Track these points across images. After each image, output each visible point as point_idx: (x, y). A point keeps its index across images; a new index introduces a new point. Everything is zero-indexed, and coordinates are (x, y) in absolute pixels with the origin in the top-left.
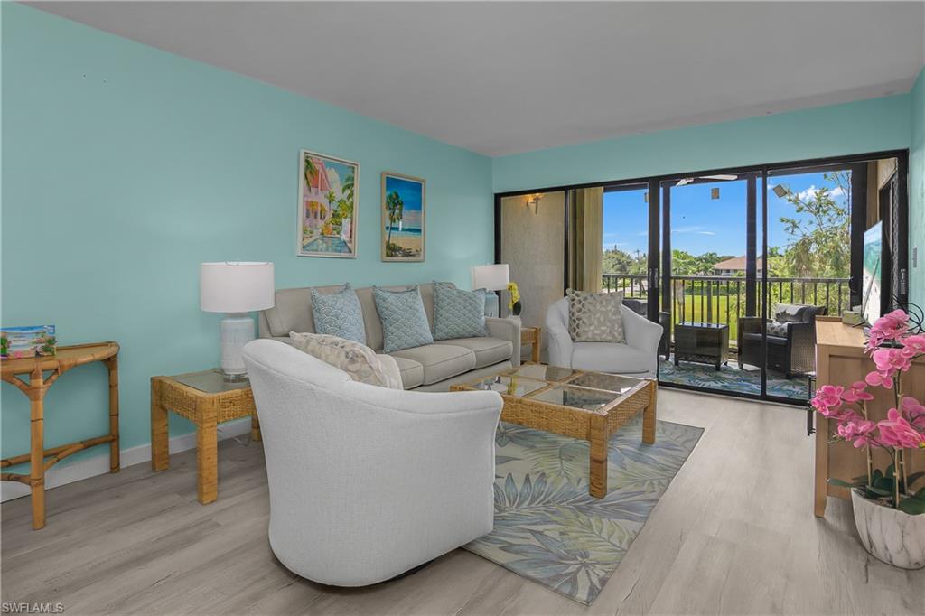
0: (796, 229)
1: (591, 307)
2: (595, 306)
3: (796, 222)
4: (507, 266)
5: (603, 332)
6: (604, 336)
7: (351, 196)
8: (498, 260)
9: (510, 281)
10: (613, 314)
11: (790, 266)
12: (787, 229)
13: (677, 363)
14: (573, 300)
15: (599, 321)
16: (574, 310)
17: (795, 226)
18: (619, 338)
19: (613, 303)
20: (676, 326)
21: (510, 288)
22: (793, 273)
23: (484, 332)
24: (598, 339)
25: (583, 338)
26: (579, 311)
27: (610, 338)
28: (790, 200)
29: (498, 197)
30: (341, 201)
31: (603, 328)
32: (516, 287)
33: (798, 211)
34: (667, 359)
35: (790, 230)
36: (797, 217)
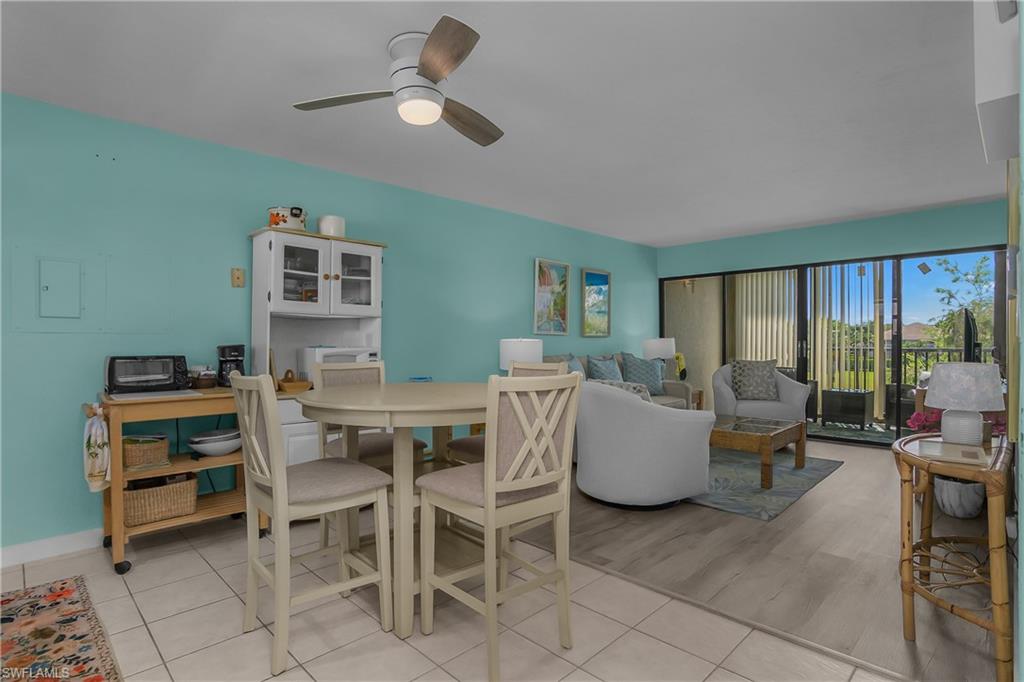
0: (952, 300)
1: (750, 372)
2: (753, 371)
3: (953, 292)
4: (673, 340)
5: (761, 392)
6: (761, 395)
7: (564, 288)
8: (662, 335)
9: (676, 352)
10: (769, 377)
11: (946, 336)
12: (943, 299)
13: (824, 424)
14: (735, 366)
15: (757, 383)
16: (736, 374)
17: (951, 296)
18: (774, 397)
19: (768, 369)
20: (823, 392)
21: (677, 358)
22: (948, 344)
23: (662, 392)
24: (756, 396)
25: (744, 397)
26: (740, 375)
27: (766, 396)
28: (947, 270)
29: (661, 281)
30: (559, 293)
31: (760, 389)
32: (682, 357)
33: (954, 281)
34: (815, 421)
35: (946, 301)
36: (953, 288)
